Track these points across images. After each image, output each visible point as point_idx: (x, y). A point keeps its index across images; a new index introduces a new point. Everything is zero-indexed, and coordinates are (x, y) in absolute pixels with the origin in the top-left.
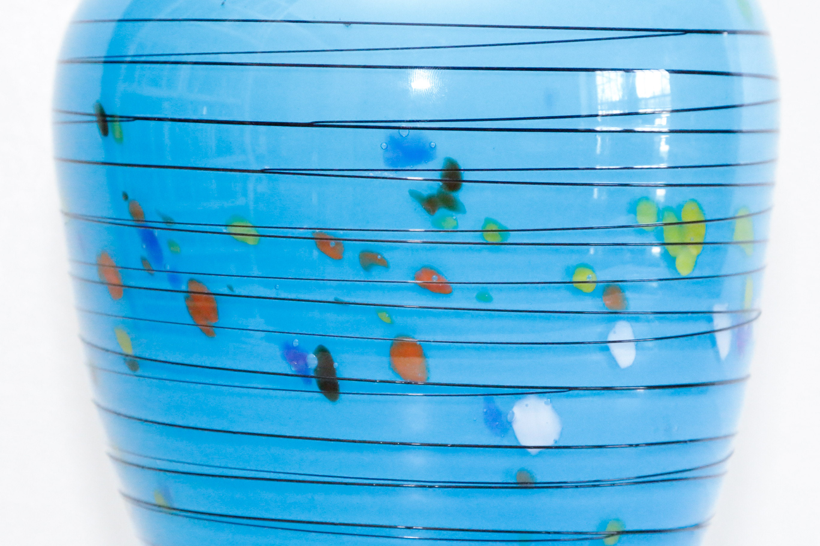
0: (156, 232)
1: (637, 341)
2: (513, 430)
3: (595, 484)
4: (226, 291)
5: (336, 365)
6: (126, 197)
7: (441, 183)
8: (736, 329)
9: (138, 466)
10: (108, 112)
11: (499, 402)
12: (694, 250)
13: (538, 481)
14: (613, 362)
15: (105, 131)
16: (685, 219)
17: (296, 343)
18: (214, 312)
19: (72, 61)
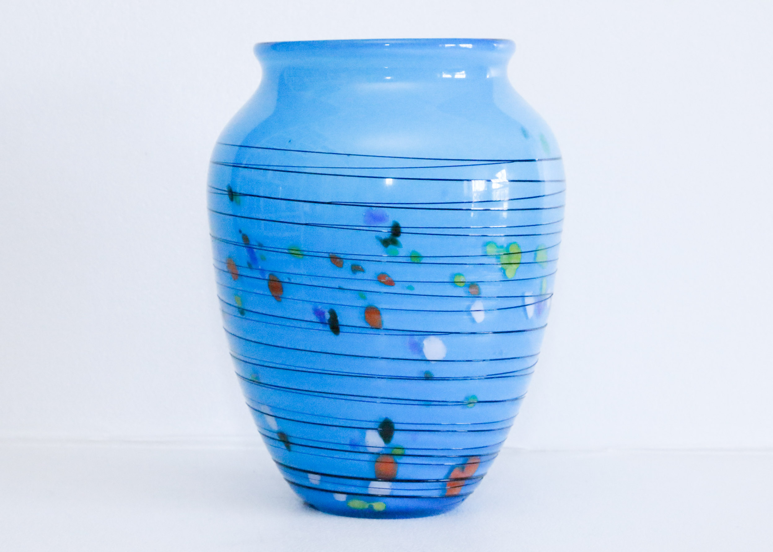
0: (255, 250)
1: (485, 310)
2: (423, 352)
3: (465, 379)
4: (287, 280)
5: (338, 318)
6: (240, 231)
7: (391, 233)
8: (537, 304)
9: (243, 361)
10: (233, 190)
11: (416, 338)
12: (515, 266)
13: (435, 377)
14: (473, 321)
15: (232, 199)
16: (511, 252)
17: (320, 307)
18: (281, 289)
19: (217, 163)
